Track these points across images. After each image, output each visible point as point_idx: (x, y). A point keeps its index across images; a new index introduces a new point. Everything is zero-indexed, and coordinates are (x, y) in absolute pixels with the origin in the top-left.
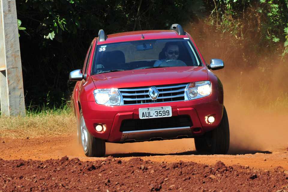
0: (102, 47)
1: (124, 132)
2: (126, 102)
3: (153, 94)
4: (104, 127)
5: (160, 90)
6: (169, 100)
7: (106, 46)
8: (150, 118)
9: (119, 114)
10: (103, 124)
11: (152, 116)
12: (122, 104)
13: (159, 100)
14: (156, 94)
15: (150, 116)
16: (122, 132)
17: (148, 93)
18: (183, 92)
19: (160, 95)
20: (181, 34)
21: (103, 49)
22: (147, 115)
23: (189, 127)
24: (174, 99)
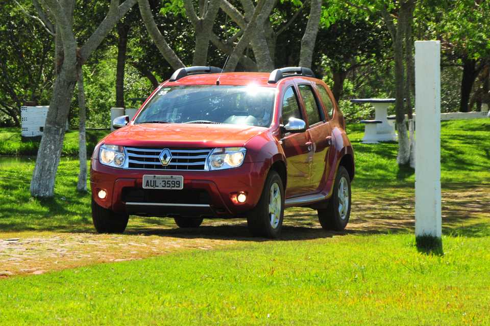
1: (127, 203)
2: (131, 165)
3: (164, 157)
5: (174, 154)
6: (184, 167)
7: (170, 89)
11: (158, 186)
12: (126, 166)
13: (171, 167)
14: (168, 160)
15: (156, 186)
17: (158, 157)
18: (204, 160)
19: (173, 160)
22: (152, 185)
23: (209, 206)
24: (190, 167)
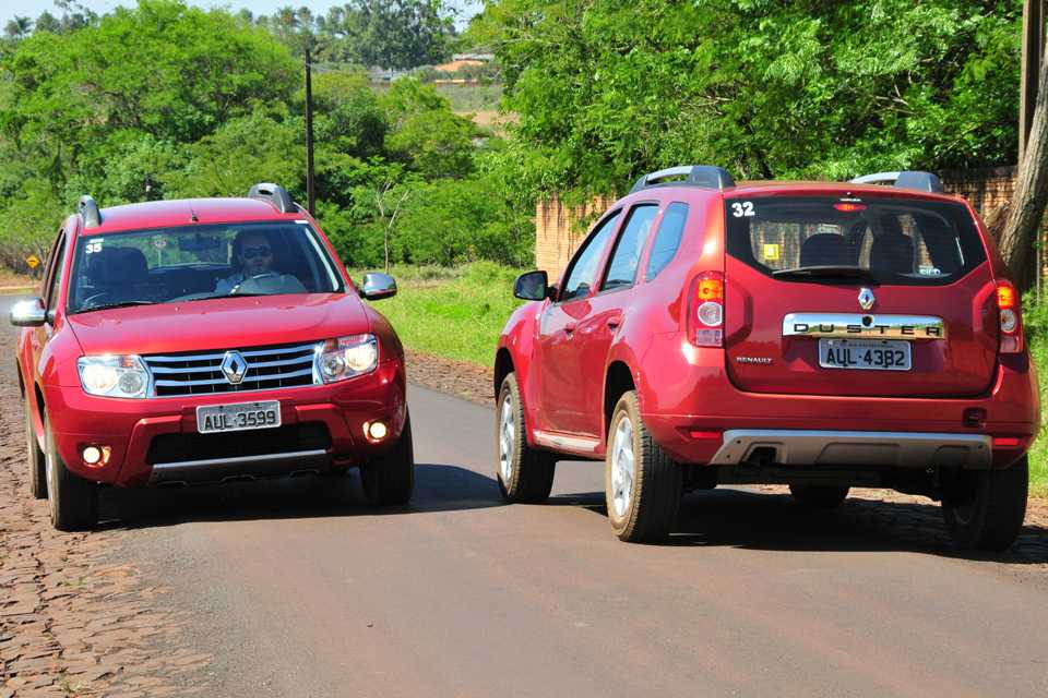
0: (92, 241)
1: (156, 466)
2: (160, 391)
3: (232, 368)
4: (104, 451)
5: (250, 360)
6: (274, 383)
7: (102, 240)
8: (226, 430)
9: (143, 421)
10: (105, 445)
11: (230, 427)
12: (151, 395)
13: (247, 386)
14: (240, 371)
15: (226, 427)
16: (152, 464)
17: (220, 368)
18: (309, 365)
19: (251, 372)
20: (287, 211)
21: (96, 246)
23: (323, 451)
24: (286, 382)
